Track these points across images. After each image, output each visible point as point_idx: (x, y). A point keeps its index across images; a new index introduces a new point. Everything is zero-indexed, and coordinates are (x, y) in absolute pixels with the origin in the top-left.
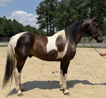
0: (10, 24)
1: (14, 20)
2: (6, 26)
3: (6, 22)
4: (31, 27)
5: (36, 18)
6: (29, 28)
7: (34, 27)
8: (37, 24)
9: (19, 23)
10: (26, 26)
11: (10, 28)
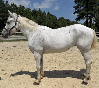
0: (45, 17)
1: (49, 13)
2: (41, 19)
3: (40, 15)
4: (65, 19)
5: (74, 7)
6: (63, 20)
7: (68, 19)
8: (74, 13)
9: (53, 16)
10: (60, 18)
11: (45, 21)
